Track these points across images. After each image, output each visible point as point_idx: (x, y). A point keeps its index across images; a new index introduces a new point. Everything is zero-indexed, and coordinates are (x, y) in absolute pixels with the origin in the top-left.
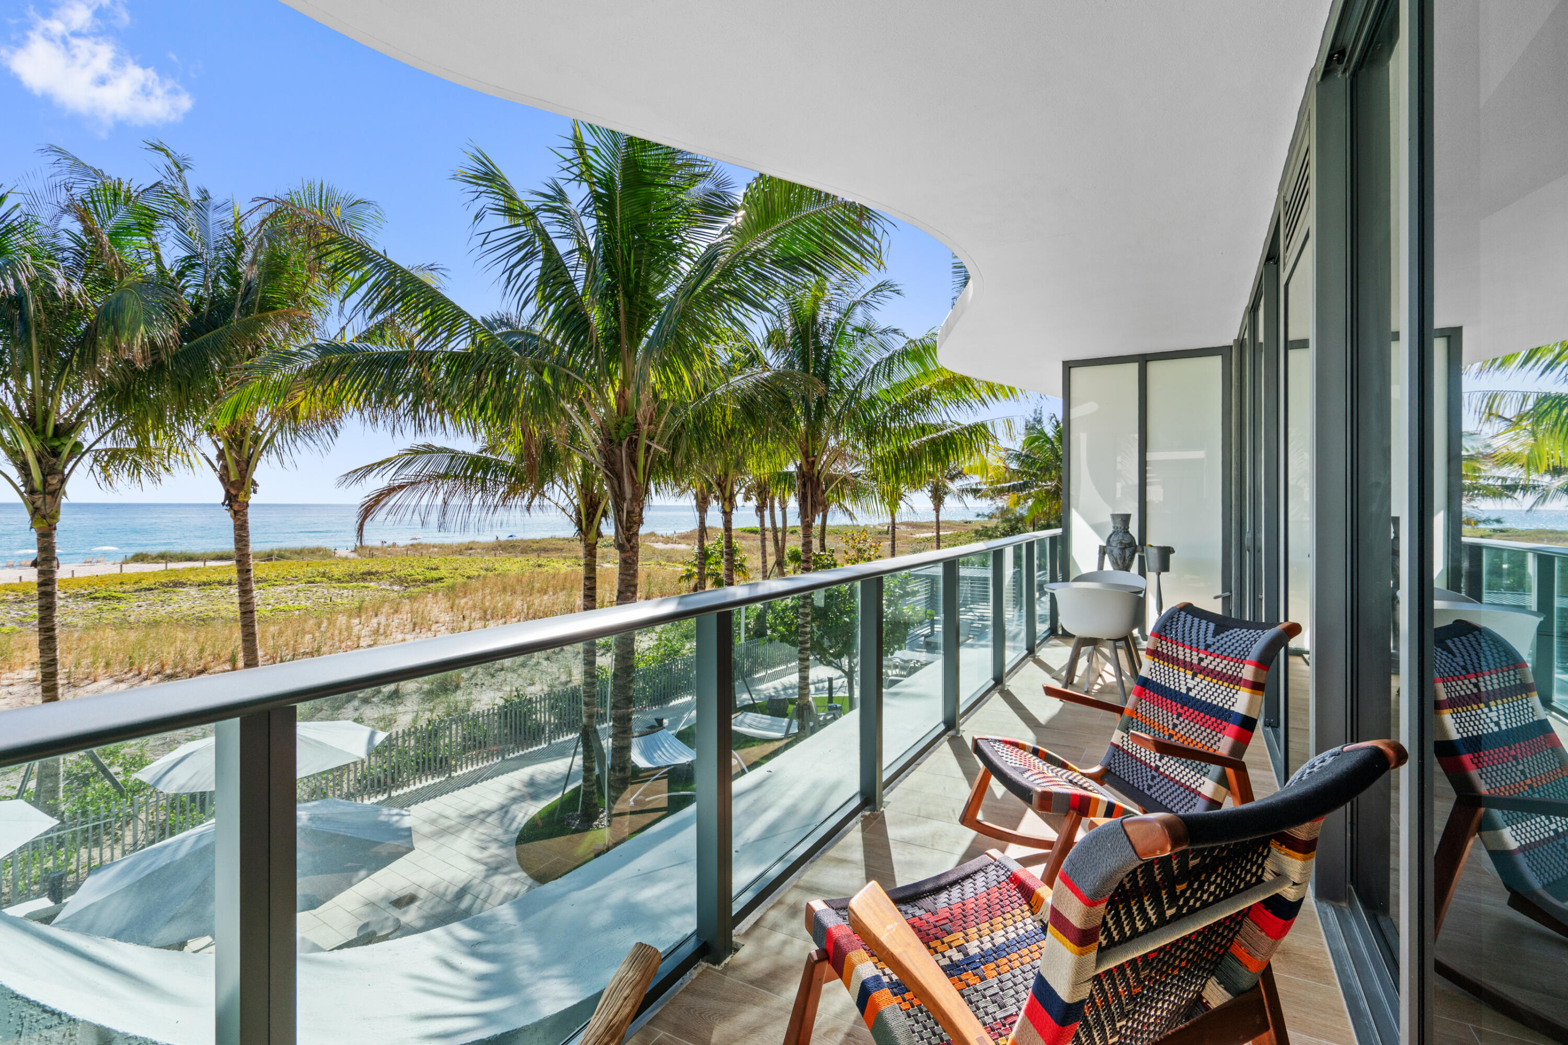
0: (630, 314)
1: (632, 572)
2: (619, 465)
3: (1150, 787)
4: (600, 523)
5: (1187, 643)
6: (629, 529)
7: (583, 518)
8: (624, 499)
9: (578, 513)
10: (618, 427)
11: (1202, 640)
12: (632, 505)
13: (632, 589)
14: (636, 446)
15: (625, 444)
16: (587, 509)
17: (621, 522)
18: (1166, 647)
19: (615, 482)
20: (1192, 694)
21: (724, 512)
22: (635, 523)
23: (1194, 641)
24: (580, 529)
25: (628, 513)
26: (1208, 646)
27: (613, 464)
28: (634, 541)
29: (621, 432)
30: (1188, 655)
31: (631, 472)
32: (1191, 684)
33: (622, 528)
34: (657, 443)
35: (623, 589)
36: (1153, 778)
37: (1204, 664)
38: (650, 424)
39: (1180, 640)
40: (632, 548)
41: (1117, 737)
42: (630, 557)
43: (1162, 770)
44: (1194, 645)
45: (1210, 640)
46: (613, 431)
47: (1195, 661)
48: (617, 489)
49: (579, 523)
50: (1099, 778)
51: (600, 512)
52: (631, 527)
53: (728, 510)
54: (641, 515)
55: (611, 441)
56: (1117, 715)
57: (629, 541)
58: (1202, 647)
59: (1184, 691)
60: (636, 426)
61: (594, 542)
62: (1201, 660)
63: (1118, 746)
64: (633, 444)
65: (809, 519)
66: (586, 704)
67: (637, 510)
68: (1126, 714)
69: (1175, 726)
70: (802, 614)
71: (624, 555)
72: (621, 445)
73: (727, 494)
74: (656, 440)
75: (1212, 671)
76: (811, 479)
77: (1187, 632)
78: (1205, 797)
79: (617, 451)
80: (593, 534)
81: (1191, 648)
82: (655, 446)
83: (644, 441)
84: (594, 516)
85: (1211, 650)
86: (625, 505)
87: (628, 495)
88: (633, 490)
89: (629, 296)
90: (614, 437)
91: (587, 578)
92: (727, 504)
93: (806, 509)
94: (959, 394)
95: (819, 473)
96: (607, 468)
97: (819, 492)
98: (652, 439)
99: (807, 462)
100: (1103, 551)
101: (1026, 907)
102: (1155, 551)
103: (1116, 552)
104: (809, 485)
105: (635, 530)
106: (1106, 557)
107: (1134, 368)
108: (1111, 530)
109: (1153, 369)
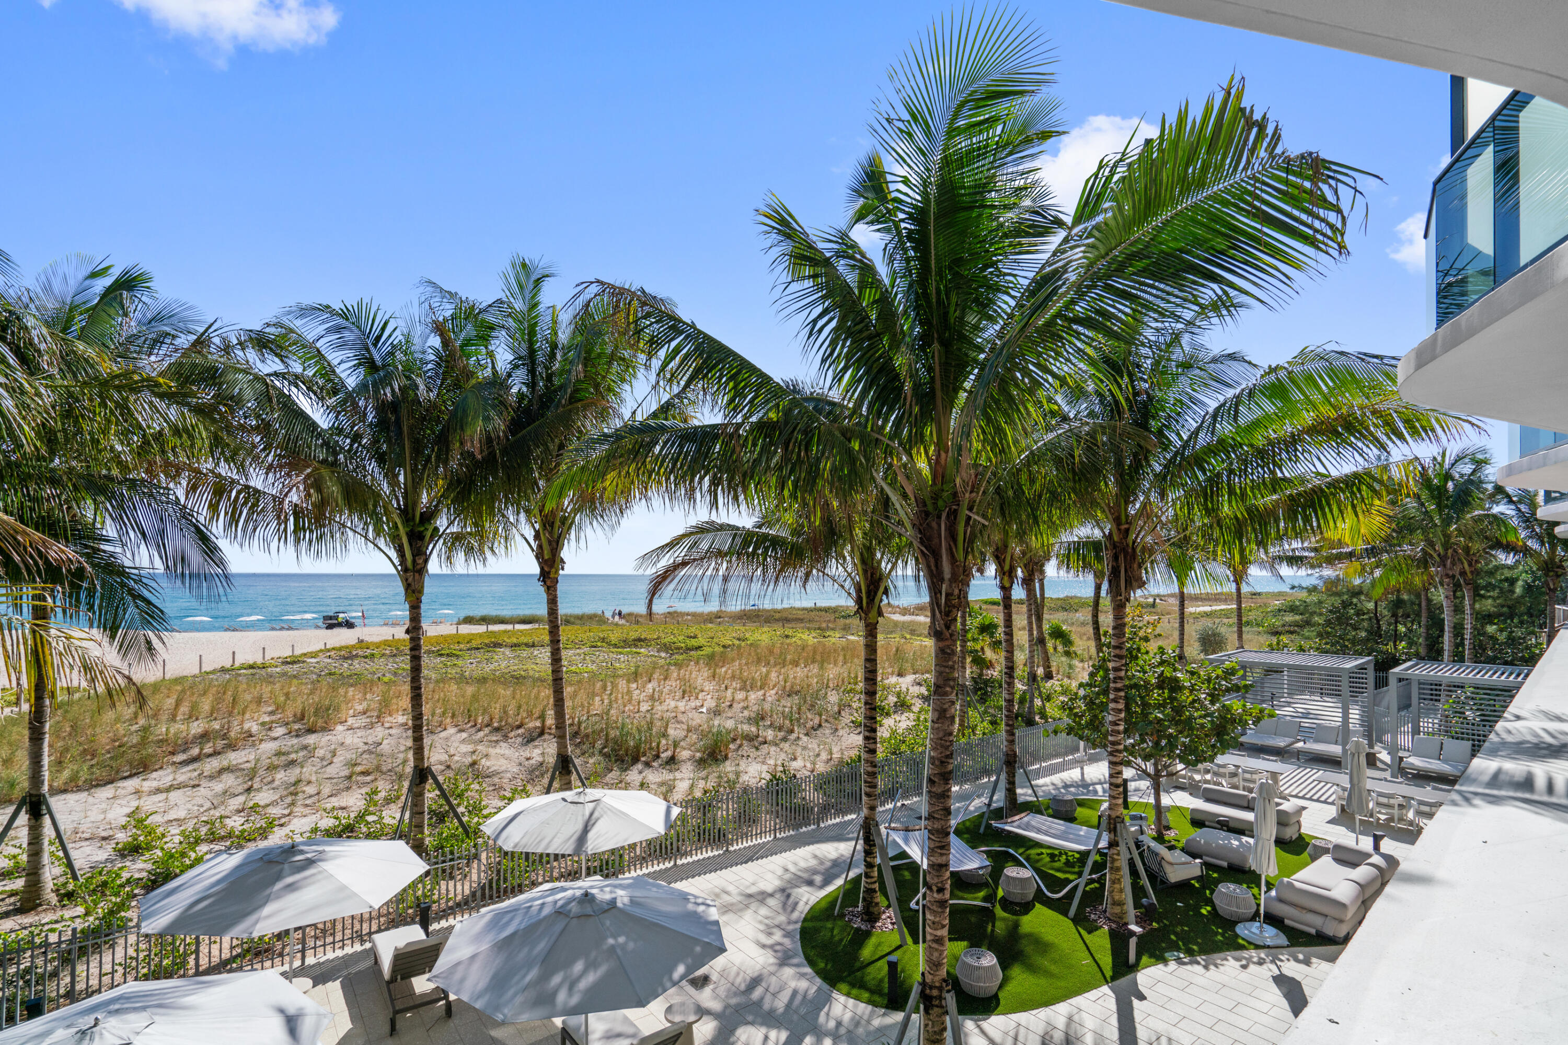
0: (945, 366)
1: (953, 666)
2: (936, 541)
6: (948, 614)
7: (864, 595)
8: (942, 580)
9: (859, 591)
10: (936, 497)
12: (950, 586)
14: (955, 518)
15: (944, 516)
16: (868, 586)
17: (939, 606)
19: (932, 560)
21: (1003, 588)
22: (954, 606)
24: (861, 607)
25: (947, 595)
27: (930, 539)
28: (954, 629)
29: (940, 503)
31: (951, 549)
33: (940, 612)
34: (978, 514)
35: (941, 681)
38: (971, 492)
40: (951, 635)
42: (948, 647)
46: (929, 502)
48: (933, 568)
49: (859, 601)
51: (882, 589)
52: (950, 612)
53: (1007, 585)
54: (959, 597)
55: (927, 514)
57: (947, 627)
60: (955, 494)
61: (876, 621)
64: (953, 515)
65: (1122, 598)
66: (868, 795)
67: (957, 592)
71: (941, 644)
72: (939, 517)
73: (1007, 568)
74: (975, 510)
76: (1124, 550)
79: (934, 525)
80: (874, 612)
82: (974, 517)
83: (964, 512)
84: (876, 593)
86: (944, 586)
87: (947, 575)
88: (953, 569)
89: (945, 344)
90: (930, 508)
91: (867, 660)
92: (1006, 578)
93: (1118, 586)
94: (1339, 435)
95: (1134, 542)
96: (922, 542)
97: (1135, 566)
98: (970, 509)
99: (1119, 530)
104: (1121, 558)
105: (953, 614)
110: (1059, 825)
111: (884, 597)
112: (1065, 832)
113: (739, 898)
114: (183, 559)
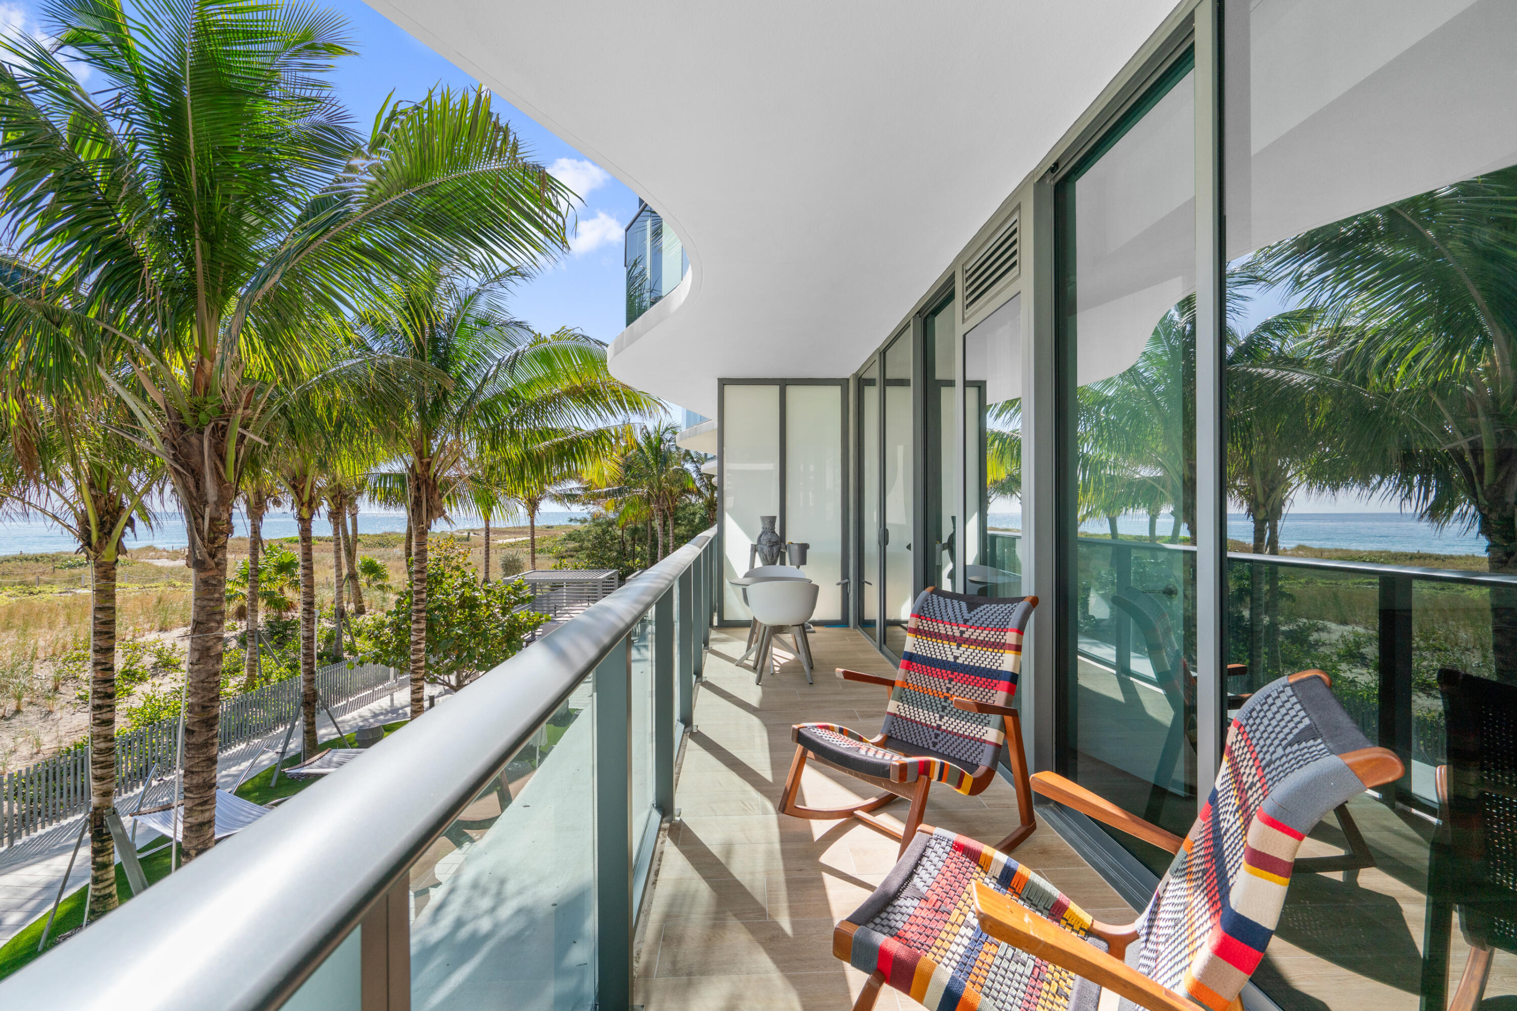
1: (217, 595)
2: (198, 458)
3: (935, 744)
4: (123, 534)
5: (946, 619)
6: (212, 541)
7: (93, 529)
8: (206, 503)
9: (84, 522)
10: (196, 409)
11: (959, 616)
12: (217, 510)
13: (218, 617)
14: (224, 435)
15: (207, 432)
16: (100, 517)
17: (200, 532)
18: (926, 625)
19: (191, 480)
20: (960, 661)
21: (301, 519)
22: (222, 532)
23: (952, 618)
24: (87, 543)
25: (212, 520)
26: (966, 621)
27: (187, 456)
28: (220, 556)
29: (202, 416)
30: (949, 630)
31: (217, 469)
32: (957, 653)
33: (202, 539)
34: (255, 432)
35: (203, 618)
36: (937, 736)
37: (966, 635)
38: (245, 408)
39: (939, 618)
40: (217, 564)
41: (893, 706)
42: (214, 577)
43: (944, 728)
44: (953, 621)
45: (967, 616)
46: (186, 414)
47: (957, 634)
48: (193, 489)
49: (85, 536)
50: (883, 744)
52: (216, 538)
53: (306, 516)
54: (229, 522)
55: (184, 428)
56: (885, 688)
57: (213, 556)
58: (961, 622)
59: (951, 659)
60: (224, 409)
61: (113, 560)
62: (962, 632)
63: (895, 715)
64: (220, 433)
65: (422, 525)
66: (97, 778)
67: (225, 516)
68: (897, 687)
69: (948, 689)
70: (415, 630)
71: (203, 575)
72: (201, 432)
73: (306, 498)
74: (250, 428)
75: (975, 640)
77: (943, 611)
78: (990, 743)
79: (194, 440)
80: (110, 549)
81: (950, 624)
82: (250, 435)
83: (235, 429)
84: (113, 525)
85: (970, 623)
86: (208, 510)
87: (212, 497)
88: (220, 490)
90: (188, 420)
91: (98, 608)
92: (305, 509)
93: (420, 515)
94: (588, 401)
95: (435, 475)
96: (175, 458)
97: (436, 497)
98: (245, 427)
99: (422, 463)
100: (754, 549)
101: (978, 869)
102: (796, 547)
103: (766, 549)
104: (423, 488)
105: (221, 541)
106: (757, 554)
107: (776, 389)
108: (760, 531)
109: (791, 391)
111: (128, 530)
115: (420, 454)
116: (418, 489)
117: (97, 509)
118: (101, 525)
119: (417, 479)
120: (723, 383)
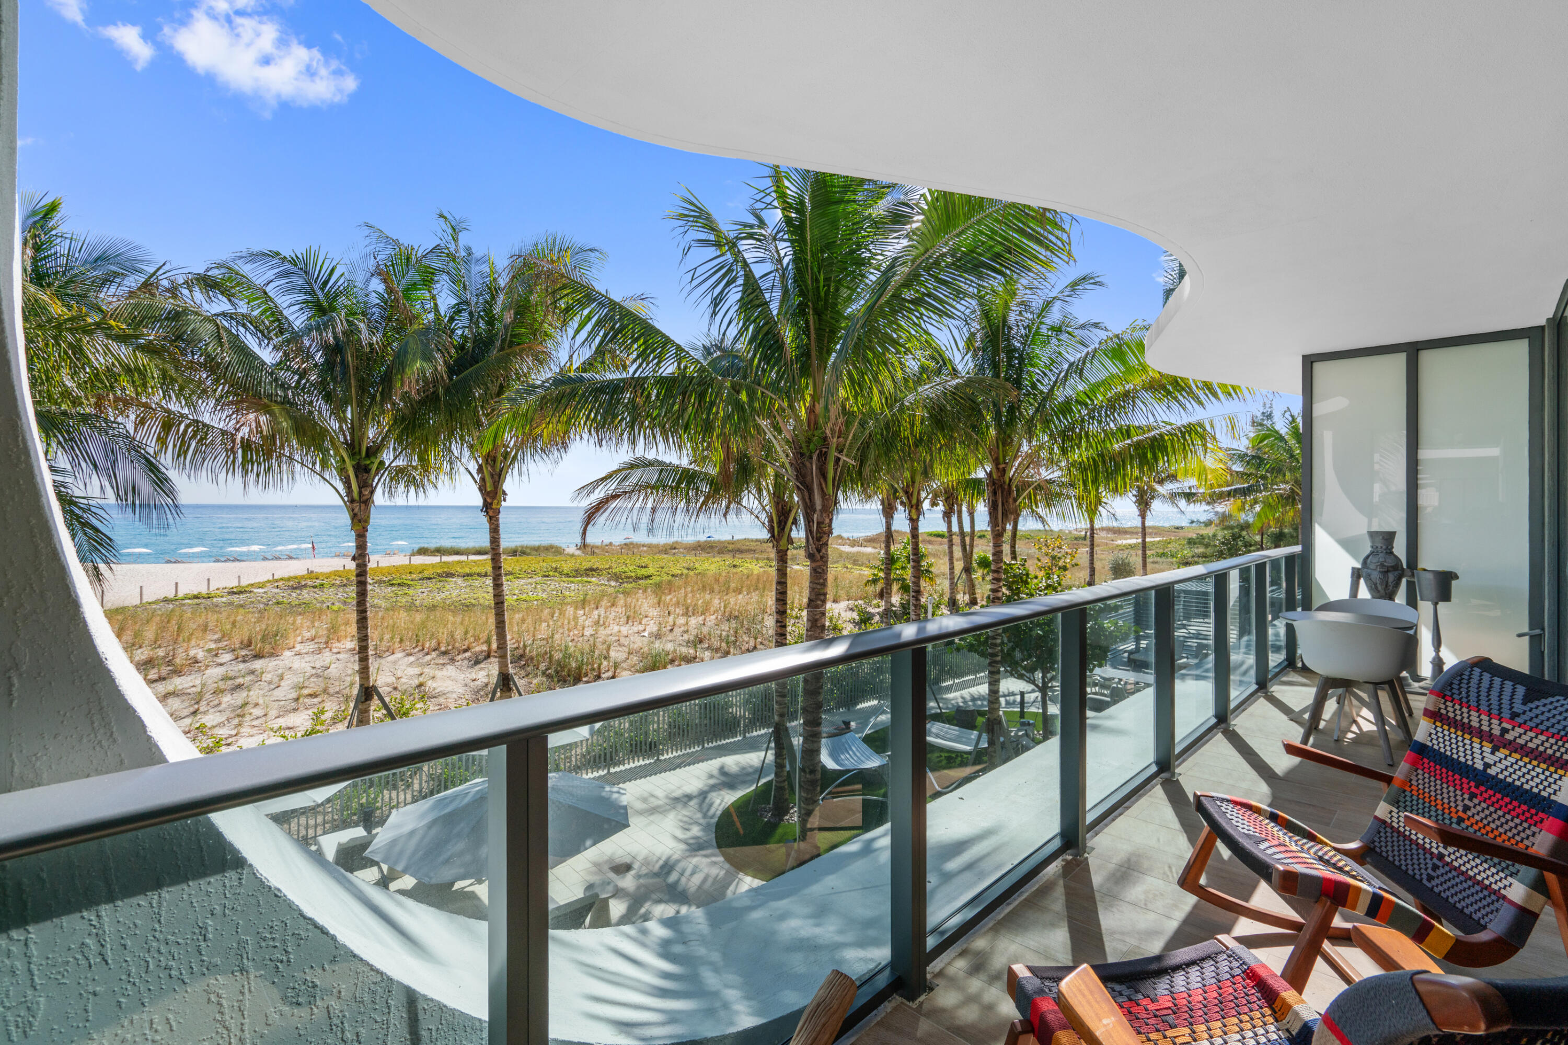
0: (819, 330)
1: (821, 581)
2: (809, 478)
3: (1430, 878)
4: (791, 530)
5: (1483, 707)
6: (819, 539)
7: (775, 525)
8: (815, 511)
9: (771, 521)
10: (809, 441)
11: (1506, 706)
12: (822, 516)
13: (822, 597)
14: (826, 458)
15: (815, 457)
16: (779, 517)
17: (811, 532)
18: (1452, 709)
19: (806, 494)
20: (1492, 771)
21: (911, 519)
22: (825, 533)
23: (1495, 706)
24: (773, 536)
25: (818, 523)
26: (1514, 715)
27: (804, 477)
28: (823, 551)
29: (812, 446)
30: (1485, 723)
31: (821, 484)
32: (1490, 759)
33: (813, 538)
34: (847, 455)
35: (813, 597)
36: (1435, 868)
37: (1509, 737)
38: (838, 437)
39: (1473, 703)
40: (822, 557)
41: (1382, 810)
42: (820, 567)
43: (1448, 859)
44: (1495, 712)
45: (1518, 707)
46: (804, 445)
47: (1496, 731)
48: (807, 500)
49: (771, 530)
50: (1359, 856)
51: (791, 520)
52: (821, 537)
53: (915, 517)
54: (830, 525)
55: (802, 455)
56: (1383, 785)
57: (819, 551)
58: (1506, 714)
59: (1479, 765)
60: (825, 439)
61: (785, 547)
62: (1504, 731)
63: (1384, 822)
64: (823, 457)
65: (999, 526)
66: (778, 703)
67: (827, 521)
68: (1395, 785)
69: (1466, 808)
71: (814, 565)
72: (811, 458)
73: (914, 501)
74: (845, 452)
75: (1522, 747)
76: (1001, 487)
77: (1483, 694)
78: (1511, 902)
79: (808, 464)
80: (784, 541)
81: (1489, 715)
82: (844, 458)
83: (833, 454)
84: (786, 523)
85: (1520, 720)
86: (815, 516)
87: (818, 506)
88: (823, 501)
89: (818, 313)
90: (805, 450)
91: (778, 583)
92: (913, 511)
93: (996, 518)
94: (1169, 393)
95: (1010, 480)
96: (797, 479)
97: (1011, 500)
98: (841, 452)
99: (998, 469)
100: (1356, 575)
101: (1267, 1011)
102: (1430, 576)
103: (1376, 575)
104: (999, 493)
105: (824, 540)
106: (1362, 581)
107: (1400, 360)
108: (1368, 550)
109: (1427, 358)
110: (954, 730)
112: (958, 736)
113: (667, 801)
114: (134, 488)
115: (996, 462)
116: (995, 493)
117: (778, 511)
118: (779, 523)
119: (994, 484)
120: (1309, 362)
